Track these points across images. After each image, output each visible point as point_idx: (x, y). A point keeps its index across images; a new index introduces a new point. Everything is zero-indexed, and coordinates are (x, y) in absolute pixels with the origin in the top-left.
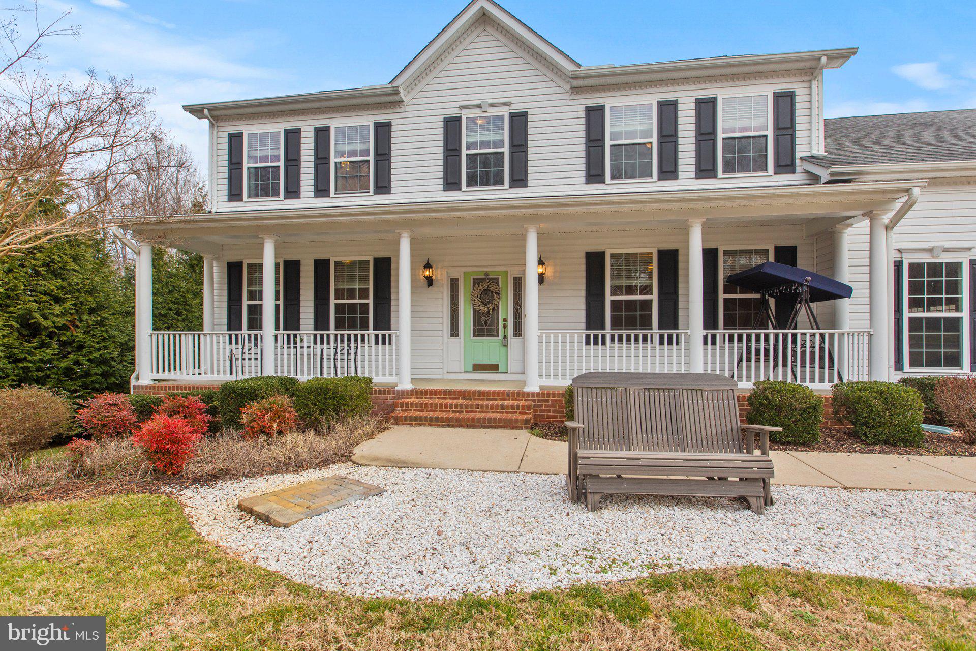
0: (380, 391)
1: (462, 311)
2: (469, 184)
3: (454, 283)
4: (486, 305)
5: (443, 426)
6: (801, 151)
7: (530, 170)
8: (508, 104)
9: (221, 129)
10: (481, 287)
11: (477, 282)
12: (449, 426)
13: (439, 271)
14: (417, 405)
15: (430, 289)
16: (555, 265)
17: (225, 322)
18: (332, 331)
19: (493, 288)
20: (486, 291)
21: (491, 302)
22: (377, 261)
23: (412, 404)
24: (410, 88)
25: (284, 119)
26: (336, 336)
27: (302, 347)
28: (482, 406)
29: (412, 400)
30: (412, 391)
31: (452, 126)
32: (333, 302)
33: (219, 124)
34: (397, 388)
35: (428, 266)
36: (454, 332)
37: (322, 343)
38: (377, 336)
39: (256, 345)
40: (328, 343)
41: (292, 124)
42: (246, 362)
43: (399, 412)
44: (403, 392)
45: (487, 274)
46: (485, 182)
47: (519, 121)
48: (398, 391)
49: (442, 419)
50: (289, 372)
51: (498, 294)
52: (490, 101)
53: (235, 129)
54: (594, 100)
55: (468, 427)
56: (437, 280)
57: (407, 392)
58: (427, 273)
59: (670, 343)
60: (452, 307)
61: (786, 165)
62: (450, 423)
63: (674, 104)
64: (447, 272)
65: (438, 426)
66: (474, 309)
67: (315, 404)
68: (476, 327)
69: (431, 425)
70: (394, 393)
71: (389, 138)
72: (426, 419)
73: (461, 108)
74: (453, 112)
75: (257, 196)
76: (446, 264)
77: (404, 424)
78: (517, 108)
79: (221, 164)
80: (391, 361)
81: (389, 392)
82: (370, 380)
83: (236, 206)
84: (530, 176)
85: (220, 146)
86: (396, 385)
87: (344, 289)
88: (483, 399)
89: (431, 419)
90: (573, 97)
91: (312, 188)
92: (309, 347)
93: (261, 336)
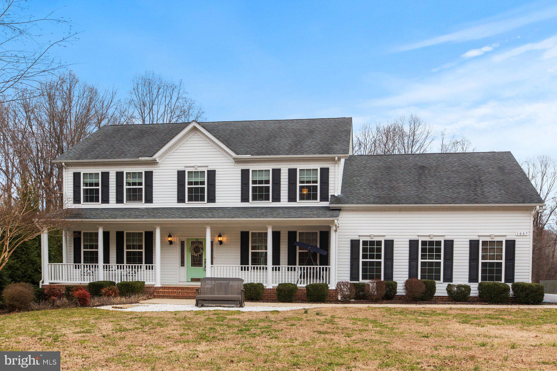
0: (148, 287)
1: (186, 255)
2: (189, 200)
3: (182, 244)
4: (197, 253)
5: (172, 298)
6: (331, 193)
7: (216, 195)
8: (207, 166)
9: (69, 170)
10: (194, 245)
11: (193, 243)
12: (174, 298)
13: (175, 238)
14: (162, 292)
15: (171, 246)
16: (227, 237)
17: (73, 258)
18: (125, 264)
19: (200, 246)
20: (197, 247)
21: (199, 251)
22: (146, 233)
23: (160, 291)
24: (161, 157)
25: (101, 167)
26: (127, 266)
27: (112, 270)
28: (187, 292)
29: (161, 290)
30: (161, 287)
31: (181, 174)
32: (125, 250)
33: (68, 168)
34: (155, 286)
35: (170, 236)
36: (183, 264)
37: (121, 269)
38: (146, 266)
39: (90, 269)
40: (123, 269)
41: (105, 169)
42: (86, 276)
43: (155, 294)
44: (157, 287)
45: (197, 239)
46: (196, 199)
47: (212, 174)
48: (155, 287)
49: (171, 296)
50: (112, 279)
51: (202, 249)
52: (199, 165)
53: (77, 170)
54: (245, 167)
55: (181, 299)
56: (175, 242)
57: (159, 287)
58: (169, 239)
59: (276, 270)
60: (181, 254)
61: (324, 198)
62: (174, 297)
63: (279, 170)
64: (179, 238)
65: (170, 298)
66: (191, 255)
67: (125, 290)
68: (192, 262)
69: (167, 298)
70: (154, 288)
71: (152, 178)
72: (165, 296)
73: (186, 167)
74: (182, 168)
75: (87, 201)
76: (178, 235)
77: (157, 298)
78: (211, 168)
79: (69, 186)
80: (152, 277)
81: (152, 287)
82: (144, 282)
83: (77, 206)
84: (216, 198)
85: (69, 178)
86: (155, 285)
87: (131, 245)
88: (189, 290)
89: (167, 296)
90: (235, 165)
91: (115, 199)
92: (115, 270)
93: (98, 266)
